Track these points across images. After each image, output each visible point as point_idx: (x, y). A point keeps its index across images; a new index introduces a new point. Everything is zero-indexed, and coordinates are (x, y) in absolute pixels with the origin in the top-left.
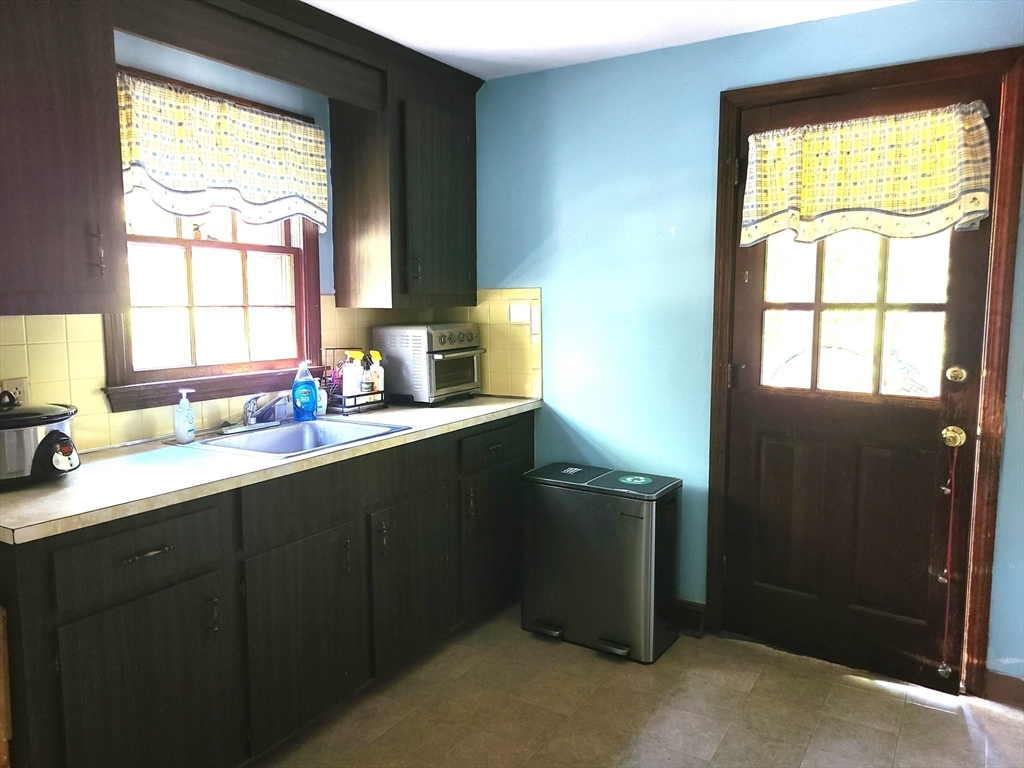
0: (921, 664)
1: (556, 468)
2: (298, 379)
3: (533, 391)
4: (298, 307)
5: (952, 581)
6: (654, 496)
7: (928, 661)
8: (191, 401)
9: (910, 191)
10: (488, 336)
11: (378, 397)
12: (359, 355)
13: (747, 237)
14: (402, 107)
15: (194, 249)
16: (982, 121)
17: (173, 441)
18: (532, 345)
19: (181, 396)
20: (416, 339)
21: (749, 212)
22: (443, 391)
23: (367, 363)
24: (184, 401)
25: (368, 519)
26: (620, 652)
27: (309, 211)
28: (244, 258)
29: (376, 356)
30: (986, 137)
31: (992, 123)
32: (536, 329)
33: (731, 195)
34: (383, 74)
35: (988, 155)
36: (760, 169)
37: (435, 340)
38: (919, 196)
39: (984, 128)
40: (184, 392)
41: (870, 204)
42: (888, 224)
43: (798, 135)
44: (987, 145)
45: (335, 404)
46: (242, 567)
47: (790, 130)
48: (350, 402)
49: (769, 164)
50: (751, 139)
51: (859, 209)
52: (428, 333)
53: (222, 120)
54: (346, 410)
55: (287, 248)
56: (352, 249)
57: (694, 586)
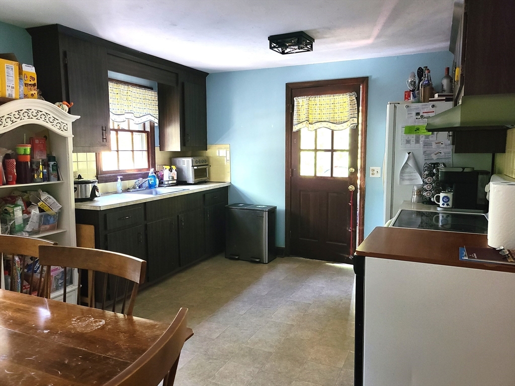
0: (346, 257)
1: (236, 205)
2: (150, 175)
3: (228, 180)
4: (148, 151)
5: (353, 231)
6: (267, 210)
7: (347, 256)
8: (122, 181)
9: (338, 117)
10: (211, 160)
11: (175, 182)
12: (168, 167)
13: (295, 129)
14: (183, 84)
15: (119, 132)
16: (355, 98)
17: (116, 193)
18: (227, 164)
19: (118, 178)
20: (188, 161)
21: (295, 122)
22: (197, 180)
23: (171, 170)
24: (119, 180)
25: (178, 216)
26: (258, 260)
27: (152, 119)
28: (132, 135)
29: (174, 167)
30: (356, 103)
31: (358, 99)
32: (228, 159)
33: (290, 115)
34: (177, 75)
35: (357, 108)
36: (297, 108)
37: (194, 162)
38: (340, 118)
39: (355, 100)
40: (119, 177)
41: (327, 120)
42: (333, 126)
43: (308, 98)
44: (356, 105)
45: (161, 184)
46: (146, 226)
47: (305, 97)
48: (166, 183)
49: (300, 107)
50: (295, 99)
51: (325, 121)
52: (192, 160)
53: (128, 92)
54: (165, 185)
55: (144, 131)
56: (166, 131)
57: (281, 241)
